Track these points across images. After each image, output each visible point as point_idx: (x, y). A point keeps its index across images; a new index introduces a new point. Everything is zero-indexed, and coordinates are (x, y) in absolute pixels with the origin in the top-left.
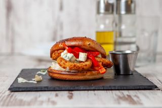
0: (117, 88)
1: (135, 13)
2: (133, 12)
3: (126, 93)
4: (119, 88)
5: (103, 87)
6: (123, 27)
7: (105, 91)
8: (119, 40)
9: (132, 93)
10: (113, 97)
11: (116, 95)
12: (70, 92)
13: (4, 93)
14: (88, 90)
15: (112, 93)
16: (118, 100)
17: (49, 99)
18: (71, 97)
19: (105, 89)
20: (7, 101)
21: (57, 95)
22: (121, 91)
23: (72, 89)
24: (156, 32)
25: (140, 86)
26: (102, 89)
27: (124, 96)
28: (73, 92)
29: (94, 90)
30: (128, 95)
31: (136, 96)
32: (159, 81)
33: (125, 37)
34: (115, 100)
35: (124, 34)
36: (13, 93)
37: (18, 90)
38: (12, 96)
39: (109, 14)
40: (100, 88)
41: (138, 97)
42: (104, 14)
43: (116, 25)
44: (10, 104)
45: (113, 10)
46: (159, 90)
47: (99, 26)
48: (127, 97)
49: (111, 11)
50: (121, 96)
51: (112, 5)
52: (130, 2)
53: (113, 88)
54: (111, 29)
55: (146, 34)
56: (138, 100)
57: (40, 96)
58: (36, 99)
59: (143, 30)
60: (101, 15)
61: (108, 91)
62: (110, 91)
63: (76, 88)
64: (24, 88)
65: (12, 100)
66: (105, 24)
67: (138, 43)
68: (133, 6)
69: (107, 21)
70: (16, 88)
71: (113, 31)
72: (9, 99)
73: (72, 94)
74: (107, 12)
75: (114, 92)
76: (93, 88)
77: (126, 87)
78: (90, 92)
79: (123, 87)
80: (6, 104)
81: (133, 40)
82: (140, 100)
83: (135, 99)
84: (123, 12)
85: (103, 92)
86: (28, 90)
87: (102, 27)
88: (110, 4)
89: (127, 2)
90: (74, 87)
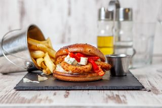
0: (108, 88)
1: (132, 20)
2: (130, 19)
3: (116, 92)
4: (111, 88)
6: (121, 33)
7: (98, 91)
9: (121, 93)
10: (104, 97)
11: (106, 94)
12: (67, 91)
13: (11, 91)
14: (83, 90)
15: (104, 93)
16: (107, 99)
17: (47, 97)
18: (66, 96)
19: (98, 89)
20: (11, 99)
21: (55, 94)
22: (112, 91)
23: (69, 88)
25: (128, 87)
26: (96, 89)
27: (113, 96)
28: (70, 92)
29: (88, 90)
30: (117, 95)
31: (123, 96)
32: (149, 82)
33: (123, 41)
34: (104, 99)
35: (122, 39)
36: (17, 91)
37: (22, 89)
38: (16, 94)
39: (109, 20)
40: (94, 88)
41: (125, 97)
42: (105, 20)
43: (116, 30)
44: (13, 101)
45: (112, 18)
46: (146, 90)
47: (99, 32)
48: (115, 96)
49: (110, 18)
51: (112, 13)
52: (127, 10)
53: (105, 88)
54: (111, 34)
55: (144, 39)
56: (124, 99)
57: (40, 95)
58: (36, 97)
59: (142, 35)
60: (102, 22)
61: (100, 91)
62: (102, 91)
63: (73, 88)
64: (27, 87)
65: (16, 97)
66: (105, 30)
67: (134, 47)
68: (130, 13)
69: (108, 27)
70: (21, 87)
71: (113, 36)
72: (13, 97)
73: (68, 93)
74: (107, 19)
75: (105, 91)
76: (88, 88)
77: (116, 87)
78: (84, 91)
79: (114, 87)
80: (10, 101)
81: (130, 44)
82: (126, 100)
83: (122, 98)
84: (121, 19)
85: (96, 91)
87: (103, 33)
88: (110, 12)
89: (125, 10)
90: (71, 87)
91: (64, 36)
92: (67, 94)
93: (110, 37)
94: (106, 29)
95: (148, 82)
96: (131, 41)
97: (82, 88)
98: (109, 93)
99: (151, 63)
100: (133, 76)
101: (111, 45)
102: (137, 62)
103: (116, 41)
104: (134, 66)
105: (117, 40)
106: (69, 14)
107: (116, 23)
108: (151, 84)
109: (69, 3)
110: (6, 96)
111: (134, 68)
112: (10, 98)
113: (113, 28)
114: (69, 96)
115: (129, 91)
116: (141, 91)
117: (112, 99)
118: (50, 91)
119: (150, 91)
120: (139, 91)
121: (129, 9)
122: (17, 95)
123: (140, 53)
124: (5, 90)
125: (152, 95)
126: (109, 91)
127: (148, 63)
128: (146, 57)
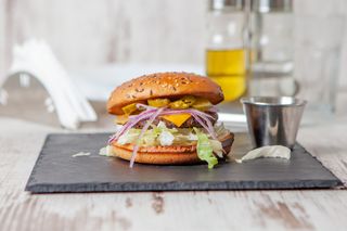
0: (256, 187)
1: (291, 10)
3: (275, 196)
4: (261, 187)
5: (227, 183)
6: (264, 41)
7: (232, 193)
8: (257, 67)
9: (289, 197)
10: (250, 209)
11: (254, 202)
12: (157, 195)
13: (17, 196)
14: (194, 190)
15: (246, 197)
16: (259, 215)
17: (114, 213)
18: (159, 209)
19: (231, 187)
20: (26, 218)
21: (129, 204)
23: (160, 188)
24: (337, 50)
25: (304, 182)
26: (225, 187)
27: (272, 207)
28: (163, 195)
29: (208, 190)
30: (280, 204)
31: (297, 205)
33: (269, 62)
34: (253, 216)
35: (266, 56)
36: (35, 197)
37: (45, 190)
38: (35, 204)
39: (235, 11)
40: (221, 187)
41: (302, 210)
43: (250, 36)
45: (243, 4)
48: (278, 207)
50: (267, 205)
53: (248, 187)
54: (239, 45)
55: (318, 55)
56: (303, 215)
57: (93, 206)
59: (307, 43)
60: (217, 14)
61: (237, 193)
62: (242, 193)
63: (170, 186)
64: (59, 186)
66: (225, 34)
69: (233, 28)
70: (43, 185)
71: (243, 48)
72: (28, 213)
73: (160, 198)
75: (250, 193)
76: (206, 186)
77: (276, 183)
78: (198, 193)
81: (287, 68)
82: (307, 216)
83: (296, 213)
84: (264, 8)
86: (67, 190)
90: (165, 184)
91: (113, 43)
92: (159, 203)
94: (228, 31)
95: (343, 165)
97: (193, 188)
99: (333, 110)
100: (305, 151)
101: (240, 70)
110: (9, 209)
114: (165, 208)
116: (335, 191)
117: (273, 217)
122: (38, 208)
126: (257, 193)
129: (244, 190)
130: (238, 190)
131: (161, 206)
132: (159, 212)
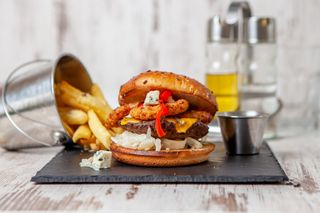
0: (215, 181)
1: (274, 42)
2: (270, 39)
3: (229, 189)
4: (220, 181)
6: (253, 66)
7: (196, 186)
9: (240, 189)
10: (204, 197)
11: (210, 193)
12: (135, 186)
13: (25, 185)
14: (166, 183)
15: (206, 188)
16: (209, 201)
17: (93, 198)
18: (130, 196)
19: (195, 181)
20: (23, 200)
21: (109, 192)
22: (222, 186)
23: (138, 180)
25: (256, 177)
26: (191, 181)
27: (223, 196)
28: (139, 186)
29: (177, 183)
30: (230, 195)
31: (243, 195)
32: (302, 167)
34: (203, 203)
36: (38, 186)
37: (46, 181)
38: (35, 191)
39: (229, 42)
40: (187, 180)
41: (246, 198)
44: (26, 206)
46: (291, 184)
47: (209, 65)
48: (227, 196)
49: (232, 38)
50: (218, 194)
51: (235, 27)
52: (264, 22)
53: (209, 181)
54: (233, 70)
55: (301, 79)
56: (243, 202)
57: (80, 193)
58: (72, 197)
60: (215, 45)
61: (200, 186)
62: (204, 186)
65: (32, 198)
66: (222, 60)
68: (270, 28)
69: (227, 56)
70: (45, 177)
71: (237, 73)
72: (26, 197)
73: (136, 189)
74: (226, 39)
75: (210, 186)
76: (175, 179)
77: (232, 178)
78: (168, 185)
79: (227, 178)
80: (19, 206)
82: (246, 203)
83: (239, 200)
84: (253, 40)
85: (192, 186)
87: (216, 67)
88: (230, 26)
89: (260, 21)
90: (143, 177)
92: (133, 192)
93: (231, 75)
94: (224, 59)
96: (274, 83)
97: (165, 180)
98: (215, 189)
100: (272, 155)
101: (233, 91)
102: (286, 125)
103: (243, 85)
104: (280, 133)
105: (246, 80)
106: (156, 26)
107: (243, 47)
108: (304, 172)
109: (156, 5)
110: (13, 194)
111: (281, 138)
112: (21, 199)
113: (237, 57)
114: (136, 196)
115: (256, 186)
116: (281, 186)
117: (219, 203)
118: (100, 185)
119: (298, 185)
120: (275, 186)
121: (268, 20)
122: (36, 194)
123: (292, 106)
124: (14, 182)
125: (301, 193)
126: (217, 186)
127: (311, 128)
128: (305, 114)
129: (207, 183)
130: (202, 183)
131: (133, 194)
132: (129, 198)
